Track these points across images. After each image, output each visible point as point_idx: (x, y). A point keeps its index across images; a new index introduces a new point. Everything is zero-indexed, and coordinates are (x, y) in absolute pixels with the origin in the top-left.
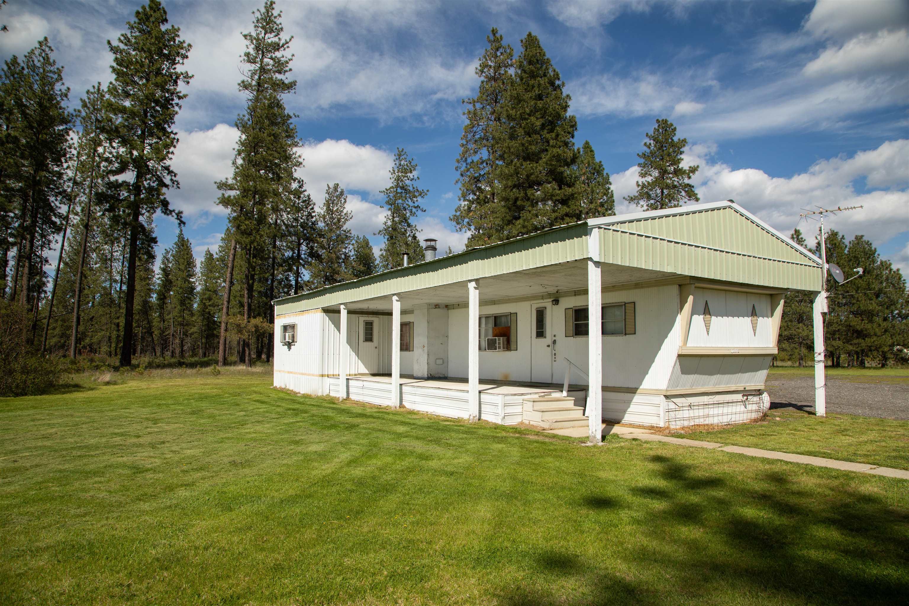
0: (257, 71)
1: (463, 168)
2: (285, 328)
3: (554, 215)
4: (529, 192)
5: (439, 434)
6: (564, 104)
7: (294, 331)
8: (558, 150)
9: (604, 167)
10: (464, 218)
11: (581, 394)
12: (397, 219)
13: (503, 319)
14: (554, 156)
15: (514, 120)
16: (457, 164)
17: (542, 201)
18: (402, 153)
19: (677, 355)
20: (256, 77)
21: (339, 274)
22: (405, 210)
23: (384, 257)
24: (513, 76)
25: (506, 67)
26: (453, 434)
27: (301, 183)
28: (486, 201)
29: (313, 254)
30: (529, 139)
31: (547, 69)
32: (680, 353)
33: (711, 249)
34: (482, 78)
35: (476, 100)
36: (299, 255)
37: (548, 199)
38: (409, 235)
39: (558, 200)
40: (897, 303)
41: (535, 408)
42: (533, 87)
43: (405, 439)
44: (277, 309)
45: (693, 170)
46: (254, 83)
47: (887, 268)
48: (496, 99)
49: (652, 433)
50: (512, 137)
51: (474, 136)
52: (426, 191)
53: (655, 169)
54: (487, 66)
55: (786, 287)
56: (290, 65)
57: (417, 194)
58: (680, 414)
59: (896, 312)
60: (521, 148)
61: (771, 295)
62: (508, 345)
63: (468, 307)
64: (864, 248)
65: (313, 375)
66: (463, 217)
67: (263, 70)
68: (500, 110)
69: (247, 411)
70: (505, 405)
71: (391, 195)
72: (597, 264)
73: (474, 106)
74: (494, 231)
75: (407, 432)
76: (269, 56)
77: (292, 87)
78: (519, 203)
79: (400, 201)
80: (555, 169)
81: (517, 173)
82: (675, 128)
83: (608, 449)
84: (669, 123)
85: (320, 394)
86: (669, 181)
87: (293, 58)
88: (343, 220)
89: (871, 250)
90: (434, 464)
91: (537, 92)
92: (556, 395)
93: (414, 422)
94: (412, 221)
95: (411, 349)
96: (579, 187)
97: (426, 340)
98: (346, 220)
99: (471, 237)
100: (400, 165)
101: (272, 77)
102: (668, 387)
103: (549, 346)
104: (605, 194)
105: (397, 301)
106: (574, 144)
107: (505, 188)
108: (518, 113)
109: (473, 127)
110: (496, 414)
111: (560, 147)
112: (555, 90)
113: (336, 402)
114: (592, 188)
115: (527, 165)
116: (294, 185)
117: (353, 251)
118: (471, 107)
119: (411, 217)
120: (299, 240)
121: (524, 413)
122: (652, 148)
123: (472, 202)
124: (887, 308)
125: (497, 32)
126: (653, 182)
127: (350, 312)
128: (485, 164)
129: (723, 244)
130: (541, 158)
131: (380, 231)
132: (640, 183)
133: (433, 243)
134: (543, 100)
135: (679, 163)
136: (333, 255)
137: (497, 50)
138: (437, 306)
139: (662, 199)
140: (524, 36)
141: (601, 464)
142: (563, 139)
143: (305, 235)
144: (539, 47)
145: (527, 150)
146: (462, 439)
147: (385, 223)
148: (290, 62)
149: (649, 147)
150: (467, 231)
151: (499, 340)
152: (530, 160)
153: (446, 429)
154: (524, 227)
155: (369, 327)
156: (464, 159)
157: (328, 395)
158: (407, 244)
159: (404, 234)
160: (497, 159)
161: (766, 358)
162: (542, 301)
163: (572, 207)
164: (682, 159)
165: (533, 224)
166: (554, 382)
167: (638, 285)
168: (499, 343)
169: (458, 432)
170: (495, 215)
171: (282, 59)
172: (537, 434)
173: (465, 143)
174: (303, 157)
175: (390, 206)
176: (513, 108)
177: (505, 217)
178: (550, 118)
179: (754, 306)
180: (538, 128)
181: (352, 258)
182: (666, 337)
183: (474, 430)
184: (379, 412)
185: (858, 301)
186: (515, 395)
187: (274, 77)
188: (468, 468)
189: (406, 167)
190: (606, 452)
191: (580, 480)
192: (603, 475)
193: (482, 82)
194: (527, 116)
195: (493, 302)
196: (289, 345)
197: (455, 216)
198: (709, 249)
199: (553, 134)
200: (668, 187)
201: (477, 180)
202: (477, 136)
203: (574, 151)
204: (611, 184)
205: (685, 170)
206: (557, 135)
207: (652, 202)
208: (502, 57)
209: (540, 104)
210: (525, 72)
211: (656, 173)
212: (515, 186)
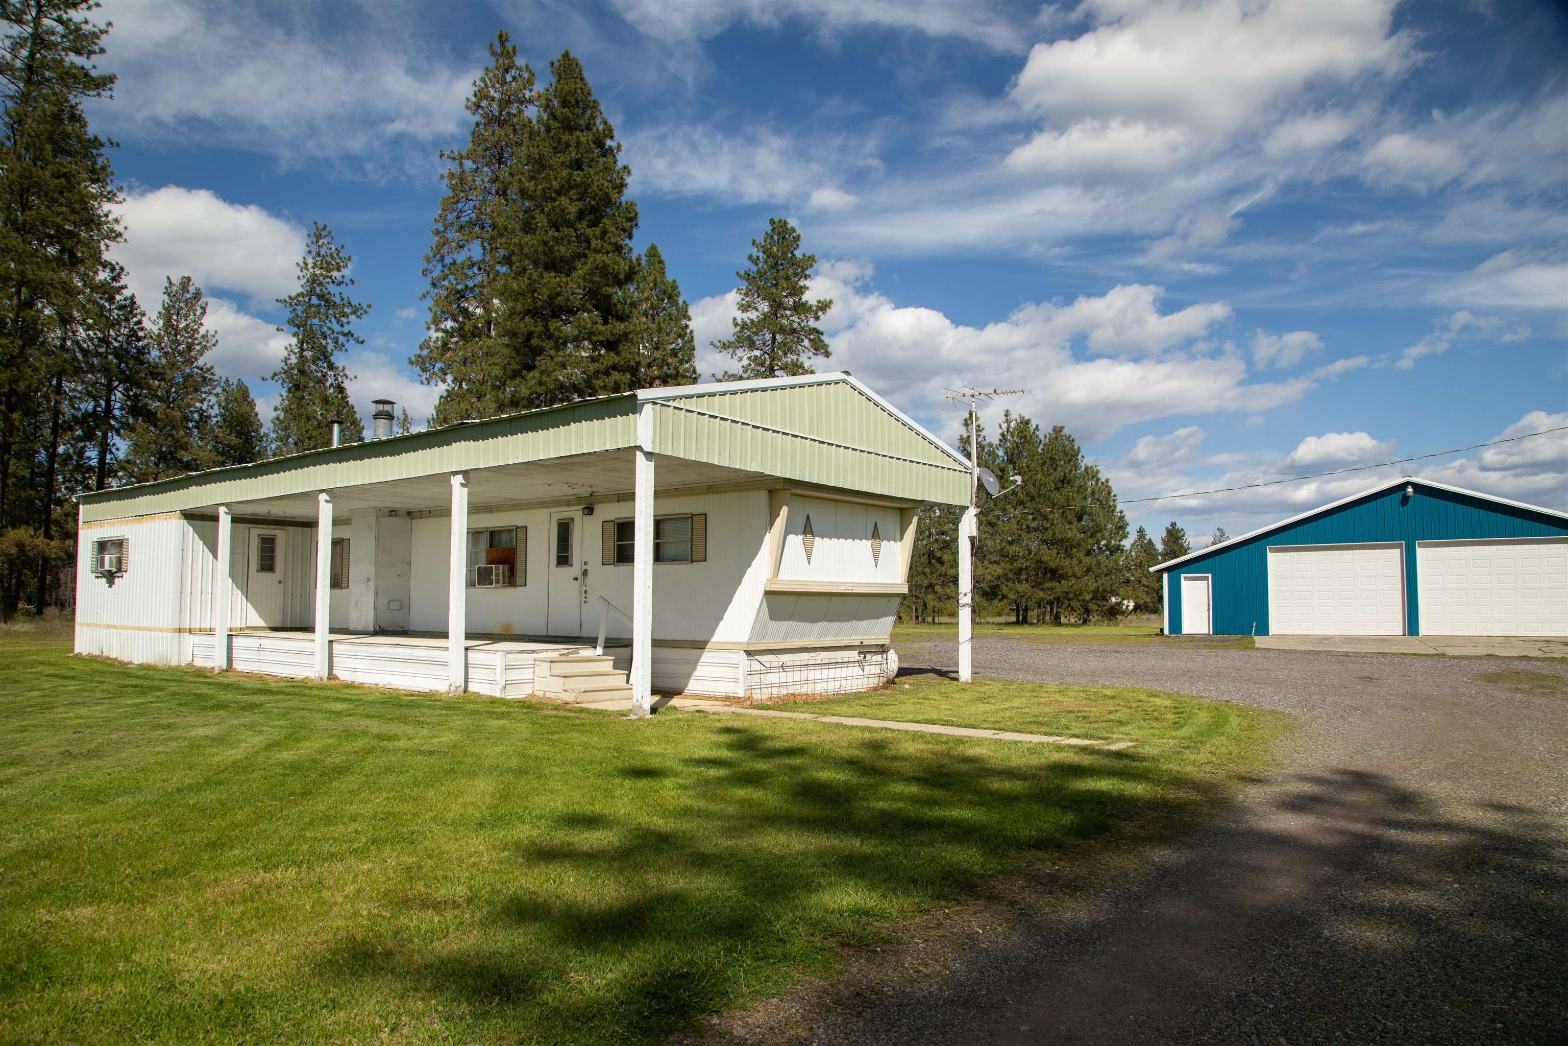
0: (26, 39)
1: (437, 273)
2: (102, 546)
3: (592, 367)
4: (553, 325)
5: (405, 711)
6: (618, 181)
7: (121, 552)
8: (605, 258)
9: (680, 289)
10: (436, 361)
11: (623, 651)
12: (308, 354)
13: (505, 537)
14: (597, 268)
15: (531, 198)
16: (424, 265)
17: (573, 341)
18: (323, 234)
19: (763, 592)
20: (24, 53)
21: (186, 450)
22: (325, 338)
23: (281, 422)
24: (534, 122)
25: (521, 103)
26: (425, 710)
27: (117, 272)
28: (476, 334)
29: (137, 409)
30: (556, 234)
31: (593, 117)
32: (768, 589)
33: (815, 441)
34: (478, 118)
35: (464, 154)
36: (109, 409)
37: (584, 339)
38: (332, 385)
39: (601, 342)
40: (1105, 529)
41: (554, 672)
42: (568, 146)
43: (348, 718)
44: (84, 511)
45: (824, 306)
46: (18, 63)
47: (1093, 477)
48: (501, 156)
49: (725, 705)
50: (528, 228)
51: (458, 217)
52: (365, 307)
53: (763, 299)
54: (487, 97)
55: (920, 499)
56: (104, 41)
57: (347, 310)
58: (766, 679)
59: (1103, 542)
60: (541, 249)
61: (901, 509)
62: (512, 578)
63: (450, 515)
64: (1064, 447)
65: (161, 630)
66: (433, 360)
67: (39, 40)
68: (508, 179)
69: (44, 689)
70: (508, 668)
71: (299, 308)
72: (649, 455)
73: (461, 164)
74: (489, 389)
75: (349, 710)
76: (55, 15)
77: (105, 85)
78: (534, 342)
79: (316, 321)
80: (598, 289)
81: (534, 291)
82: (799, 236)
83: (659, 721)
84: (789, 226)
85: (174, 663)
86: (784, 322)
87: (110, 29)
88: (198, 348)
89: (1073, 450)
90: (402, 744)
91: (573, 155)
92: (586, 652)
93: (358, 698)
94: (338, 359)
95: (344, 585)
96: (639, 322)
97: (372, 572)
98: (205, 347)
99: (445, 394)
100: (318, 254)
101: (62, 60)
102: (750, 639)
103: (576, 579)
104: (680, 336)
105: (327, 501)
106: (631, 249)
107: (511, 314)
108: (540, 187)
109: (458, 202)
110: (493, 682)
111: (608, 253)
112: (604, 156)
113: (209, 674)
114: (659, 324)
115: (551, 279)
116: (103, 275)
117: (216, 407)
118: (454, 167)
119: (336, 353)
120: (110, 381)
121: (536, 680)
122: (760, 265)
123: (449, 333)
124: (1092, 537)
125: (507, 40)
126: (759, 321)
127: (235, 520)
128: (475, 269)
129: (833, 433)
130: (575, 269)
131: (275, 374)
132: (739, 321)
133: (387, 407)
134: (582, 170)
135: (802, 293)
136: (177, 414)
137: (507, 71)
138: (392, 513)
139: (773, 350)
140: (557, 56)
141: (645, 738)
142: (613, 240)
143: (122, 372)
144: (582, 79)
145: (552, 253)
146: (440, 715)
147: (286, 360)
148: (104, 37)
149: (755, 261)
150: (440, 383)
151: (497, 569)
152: (556, 270)
153: (411, 705)
154: (541, 383)
155: (268, 548)
156: (438, 257)
157: (190, 665)
158: (326, 401)
159: (321, 381)
160: (499, 263)
161: (891, 599)
162: (567, 509)
163: (624, 355)
164: (808, 288)
165: (557, 380)
166: (584, 635)
167: (711, 489)
168: (497, 575)
169: (434, 707)
170: (491, 361)
171: (84, 27)
172: (556, 708)
173: (441, 229)
174: (123, 223)
175: (296, 329)
176: (532, 178)
177: (509, 364)
178: (593, 203)
179: (876, 525)
180: (572, 217)
181: (215, 420)
182: (750, 565)
183: (459, 705)
184: (293, 687)
185: (1053, 524)
186: (522, 652)
187: (67, 59)
188: (455, 747)
189: (329, 259)
190: (655, 725)
191: (616, 755)
192: (648, 749)
193: (478, 125)
194: (554, 195)
195: (489, 509)
196: (110, 577)
197: (419, 356)
198: (811, 440)
199: (598, 231)
200: (782, 330)
201: (461, 295)
202: (464, 219)
203: (630, 261)
204: (689, 319)
205: (811, 306)
206: (604, 233)
207: (757, 353)
208: (514, 84)
209: (577, 176)
210: (555, 118)
211: (764, 307)
212: (527, 312)
